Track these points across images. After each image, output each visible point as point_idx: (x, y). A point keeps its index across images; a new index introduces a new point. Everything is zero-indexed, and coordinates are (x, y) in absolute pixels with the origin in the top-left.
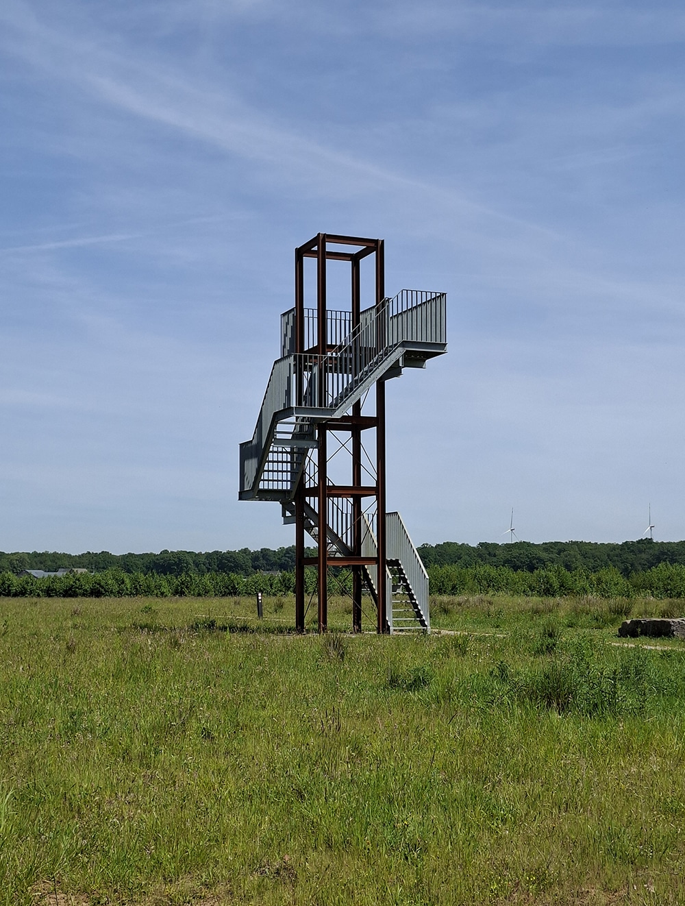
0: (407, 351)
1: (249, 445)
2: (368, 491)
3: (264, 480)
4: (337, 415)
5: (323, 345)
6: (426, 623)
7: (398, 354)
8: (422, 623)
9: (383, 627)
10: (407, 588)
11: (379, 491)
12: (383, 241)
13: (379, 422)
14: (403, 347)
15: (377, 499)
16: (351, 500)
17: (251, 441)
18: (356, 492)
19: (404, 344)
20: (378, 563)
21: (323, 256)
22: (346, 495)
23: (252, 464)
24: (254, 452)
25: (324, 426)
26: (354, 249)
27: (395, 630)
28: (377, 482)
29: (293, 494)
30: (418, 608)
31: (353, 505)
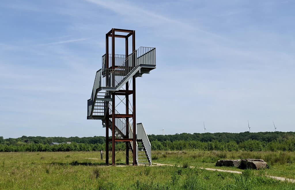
0: (142, 68)
1: (90, 101)
2: (131, 116)
3: (94, 112)
4: (117, 90)
5: (114, 66)
6: (150, 161)
7: (139, 69)
8: (149, 161)
9: (135, 163)
10: (144, 149)
11: (134, 116)
12: (135, 31)
13: (133, 92)
14: (141, 66)
15: (133, 118)
16: (125, 119)
17: (90, 99)
18: (127, 116)
19: (141, 65)
20: (133, 141)
21: (114, 36)
22: (124, 117)
23: (91, 107)
24: (91, 103)
25: (114, 94)
26: (126, 34)
27: (139, 164)
28: (133, 113)
29: (105, 117)
30: (148, 156)
31: (126, 121)
